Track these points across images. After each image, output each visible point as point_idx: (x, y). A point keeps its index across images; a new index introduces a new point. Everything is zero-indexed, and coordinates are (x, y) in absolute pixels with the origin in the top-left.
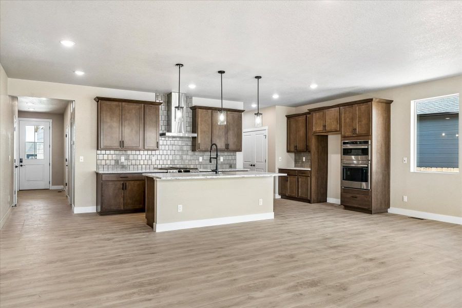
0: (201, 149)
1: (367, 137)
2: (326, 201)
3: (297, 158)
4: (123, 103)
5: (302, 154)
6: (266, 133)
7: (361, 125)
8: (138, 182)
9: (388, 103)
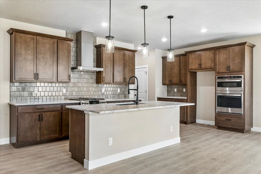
0: (105, 82)
1: (240, 73)
2: (195, 122)
3: (169, 89)
4: (38, 37)
5: (174, 86)
6: (147, 70)
7: (234, 63)
8: (53, 113)
9: (252, 47)
